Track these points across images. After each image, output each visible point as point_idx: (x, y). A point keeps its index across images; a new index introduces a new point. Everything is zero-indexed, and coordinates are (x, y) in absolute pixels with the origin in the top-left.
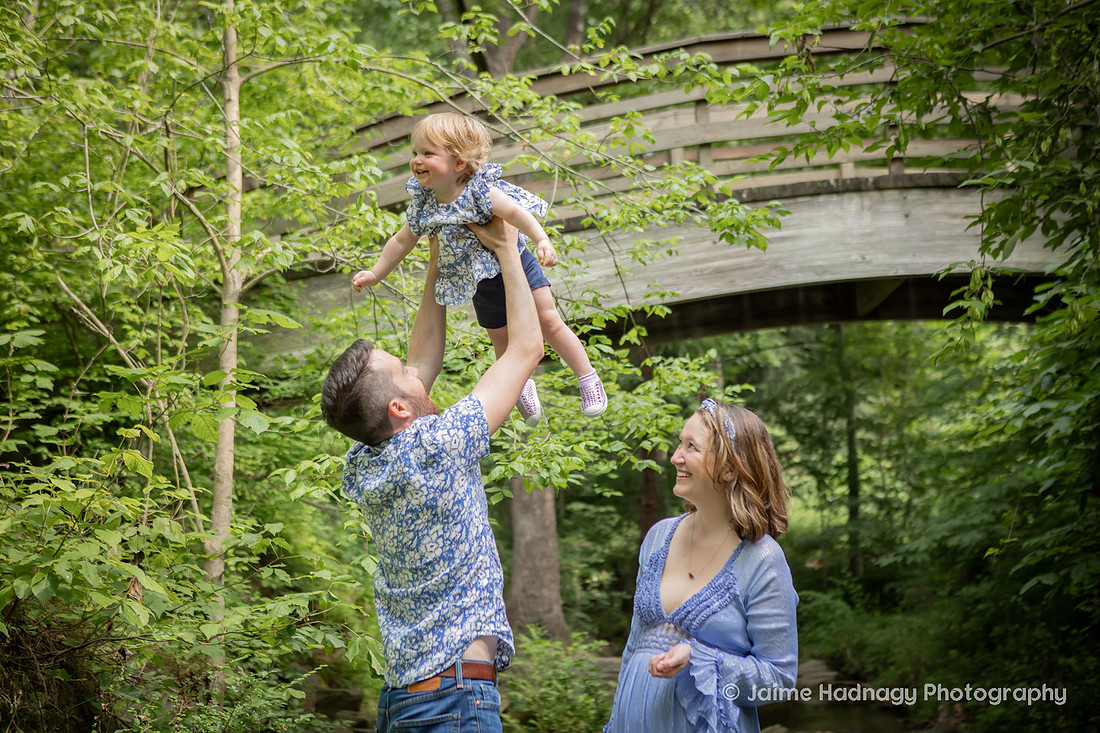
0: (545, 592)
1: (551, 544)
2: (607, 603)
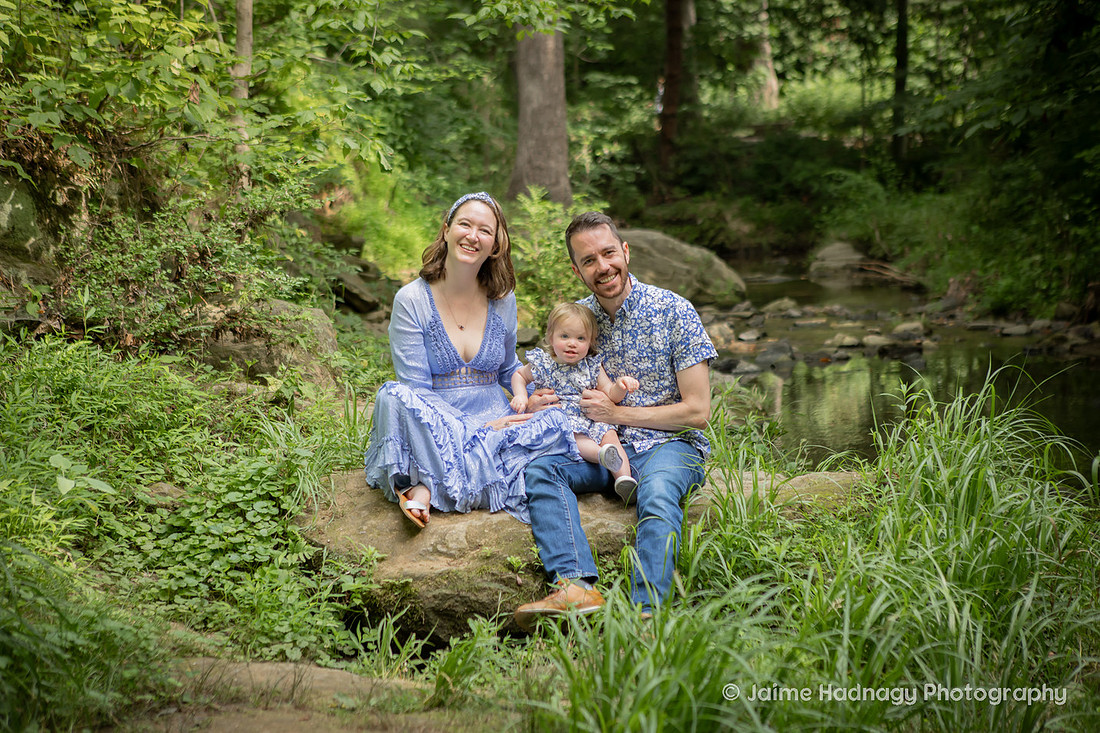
0: (552, 164)
1: (559, 112)
2: (619, 178)
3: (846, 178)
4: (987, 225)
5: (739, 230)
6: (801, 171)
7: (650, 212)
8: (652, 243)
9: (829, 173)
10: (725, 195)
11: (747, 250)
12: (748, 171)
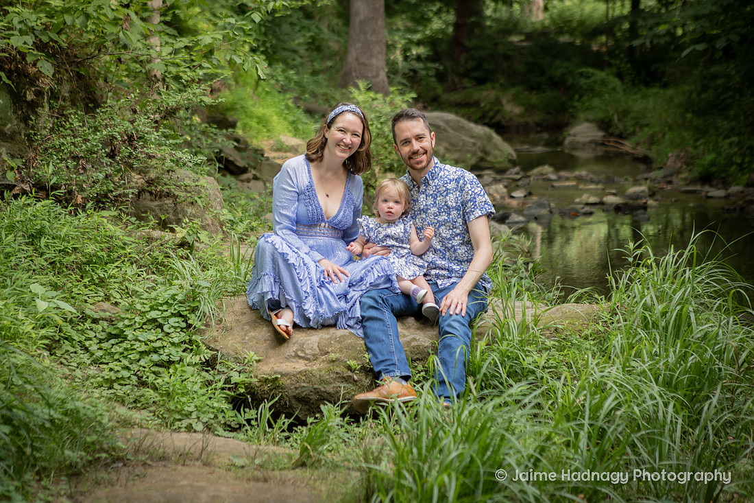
0: (374, 61)
1: (379, 23)
2: (424, 73)
3: (593, 74)
4: (698, 113)
5: (511, 112)
6: (559, 69)
7: (445, 97)
8: (447, 122)
9: (581, 70)
10: (502, 85)
11: (517, 127)
12: (520, 67)
